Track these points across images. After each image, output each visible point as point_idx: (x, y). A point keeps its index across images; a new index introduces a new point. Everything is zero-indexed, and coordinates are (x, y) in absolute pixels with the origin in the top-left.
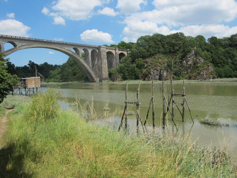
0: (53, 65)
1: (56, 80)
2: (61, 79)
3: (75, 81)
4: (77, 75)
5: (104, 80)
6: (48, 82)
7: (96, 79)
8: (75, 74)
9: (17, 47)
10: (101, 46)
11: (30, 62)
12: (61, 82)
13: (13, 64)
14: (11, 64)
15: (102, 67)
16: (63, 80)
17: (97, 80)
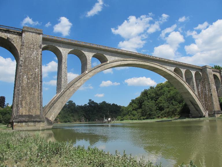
0: (111, 104)
1: (134, 118)
2: (143, 116)
3: (163, 117)
4: (165, 110)
5: (217, 114)
6: (122, 120)
7: (204, 113)
8: (161, 109)
9: (108, 62)
10: (207, 67)
11: (90, 100)
12: (144, 119)
13: (74, 103)
14: (72, 103)
15: (211, 95)
16: (145, 117)
17: (206, 113)
